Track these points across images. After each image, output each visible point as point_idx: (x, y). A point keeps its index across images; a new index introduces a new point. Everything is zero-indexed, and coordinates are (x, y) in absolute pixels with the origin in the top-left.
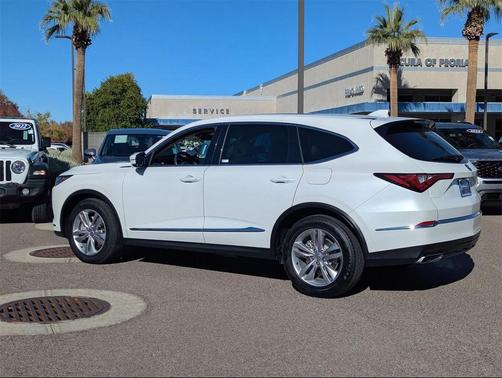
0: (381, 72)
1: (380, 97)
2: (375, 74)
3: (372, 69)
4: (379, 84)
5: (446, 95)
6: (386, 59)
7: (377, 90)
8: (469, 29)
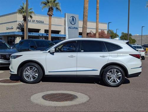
0: (20, 22)
1: (19, 30)
2: (18, 23)
3: (16, 21)
4: (19, 26)
5: (37, 31)
6: (23, 19)
7: (18, 28)
8: (49, 13)
